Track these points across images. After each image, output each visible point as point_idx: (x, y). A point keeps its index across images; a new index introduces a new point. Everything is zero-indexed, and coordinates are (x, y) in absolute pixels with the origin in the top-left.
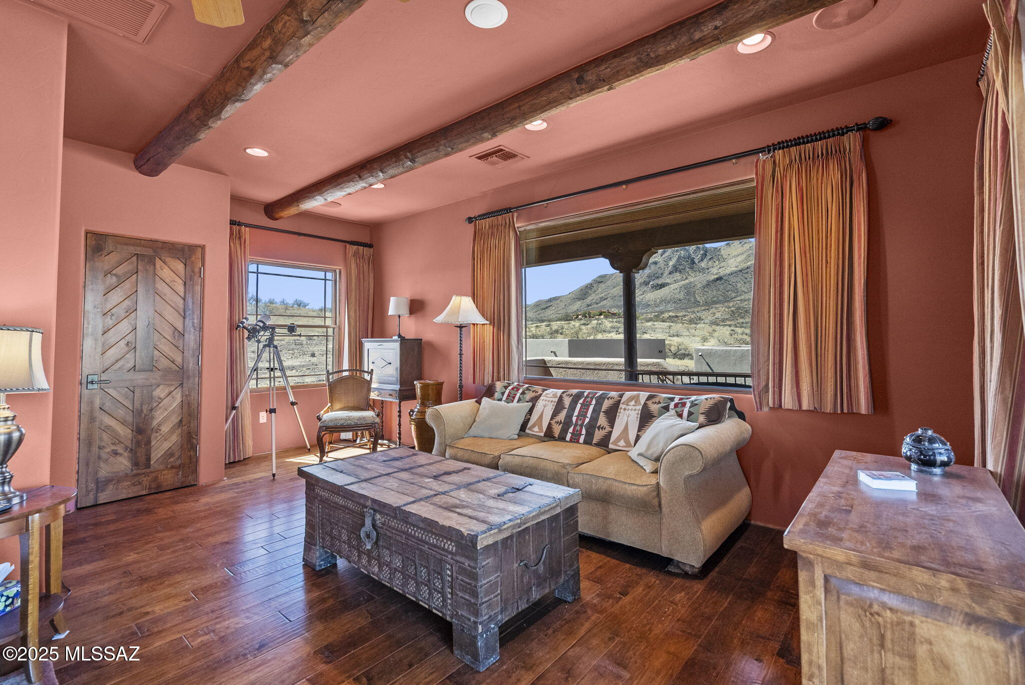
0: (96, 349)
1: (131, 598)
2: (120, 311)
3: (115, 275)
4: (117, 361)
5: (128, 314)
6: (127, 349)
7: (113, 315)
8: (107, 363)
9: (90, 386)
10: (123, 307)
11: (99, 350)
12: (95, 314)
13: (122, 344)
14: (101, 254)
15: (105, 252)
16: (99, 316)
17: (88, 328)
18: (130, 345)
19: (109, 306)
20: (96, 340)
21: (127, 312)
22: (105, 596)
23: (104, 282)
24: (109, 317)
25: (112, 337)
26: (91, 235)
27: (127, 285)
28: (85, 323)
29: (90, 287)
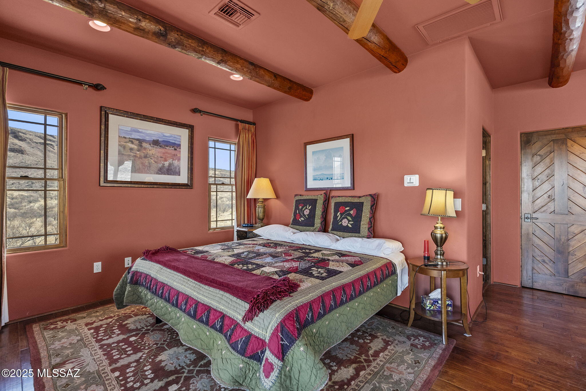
0: (529, 199)
1: (506, 340)
2: (543, 177)
3: (539, 155)
4: (543, 207)
5: (548, 178)
6: (549, 200)
7: (539, 179)
8: (536, 208)
9: (526, 220)
10: (545, 174)
11: (531, 199)
12: (528, 179)
13: (546, 196)
14: (530, 145)
15: (533, 142)
16: (530, 180)
17: (524, 187)
18: (551, 197)
19: (536, 174)
20: (529, 194)
21: (548, 177)
22: (497, 331)
23: (532, 160)
24: (536, 181)
25: (539, 193)
26: (523, 134)
27: (547, 160)
28: (522, 184)
29: (524, 164)
